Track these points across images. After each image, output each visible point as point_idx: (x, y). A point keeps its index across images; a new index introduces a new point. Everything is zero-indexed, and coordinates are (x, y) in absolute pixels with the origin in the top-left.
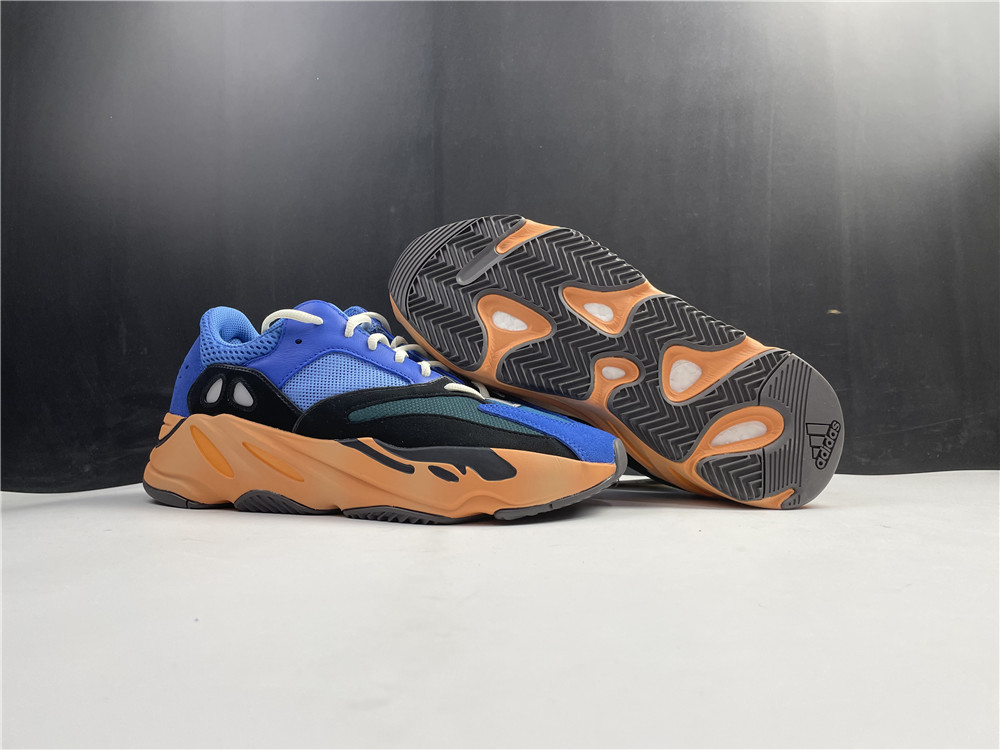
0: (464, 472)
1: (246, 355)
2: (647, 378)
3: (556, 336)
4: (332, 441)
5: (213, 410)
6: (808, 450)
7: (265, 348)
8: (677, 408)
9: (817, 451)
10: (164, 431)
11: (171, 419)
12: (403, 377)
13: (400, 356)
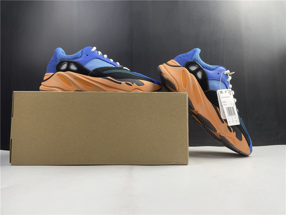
1: (73, 58)
5: (64, 71)
11: (47, 75)
12: (114, 65)
13: (112, 60)
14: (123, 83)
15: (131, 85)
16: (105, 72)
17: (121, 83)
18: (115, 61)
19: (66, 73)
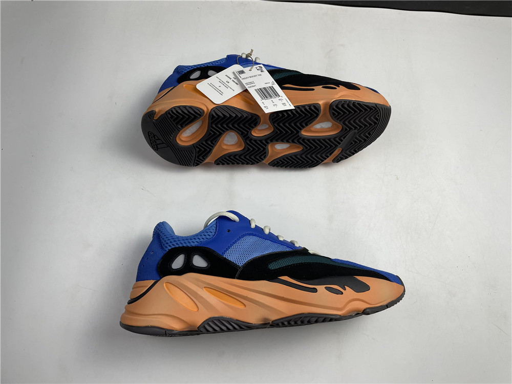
0: (344, 288)
1: (197, 240)
2: (247, 134)
3: (298, 132)
6: (160, 137)
8: (227, 130)
9: (156, 138)
12: (288, 247)
14: (321, 288)
15: (342, 293)
16: (273, 266)
17: (315, 290)
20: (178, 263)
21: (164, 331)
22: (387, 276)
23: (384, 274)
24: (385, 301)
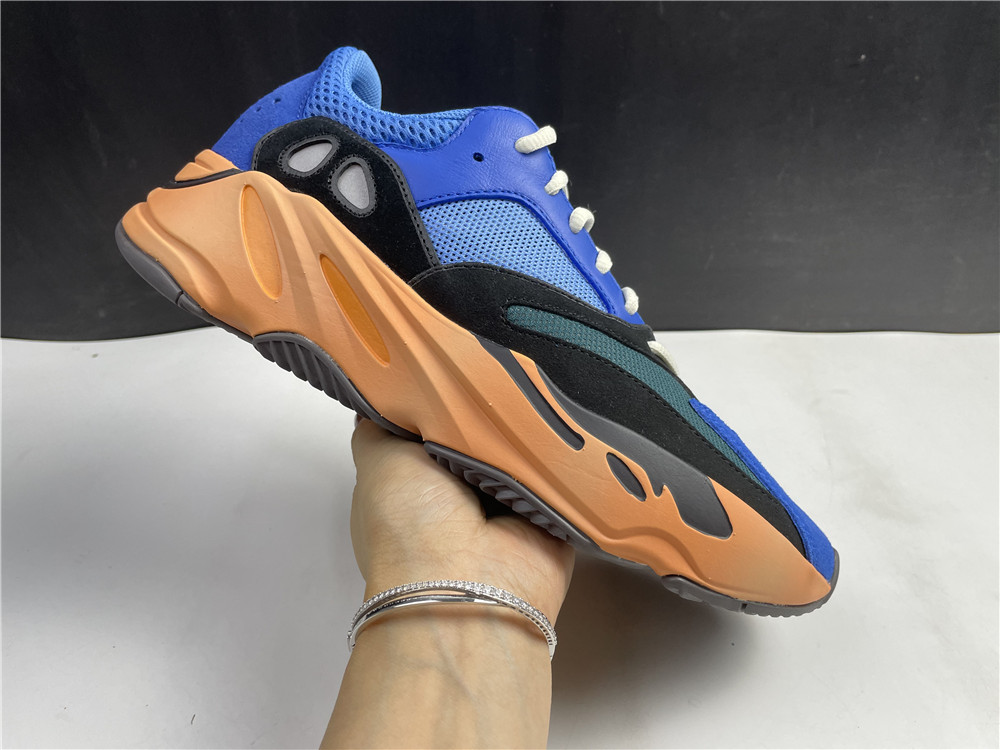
0: (659, 491)
1: (388, 130)
4: (467, 332)
5: (293, 182)
7: (421, 135)
10: (189, 171)
11: (211, 160)
12: (602, 297)
13: (604, 262)
14: (597, 447)
15: (642, 494)
16: (524, 316)
17: (578, 441)
18: (622, 274)
19: (292, 200)
20: (308, 160)
21: (179, 291)
22: (806, 536)
23: (801, 526)
24: (749, 592)
